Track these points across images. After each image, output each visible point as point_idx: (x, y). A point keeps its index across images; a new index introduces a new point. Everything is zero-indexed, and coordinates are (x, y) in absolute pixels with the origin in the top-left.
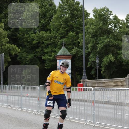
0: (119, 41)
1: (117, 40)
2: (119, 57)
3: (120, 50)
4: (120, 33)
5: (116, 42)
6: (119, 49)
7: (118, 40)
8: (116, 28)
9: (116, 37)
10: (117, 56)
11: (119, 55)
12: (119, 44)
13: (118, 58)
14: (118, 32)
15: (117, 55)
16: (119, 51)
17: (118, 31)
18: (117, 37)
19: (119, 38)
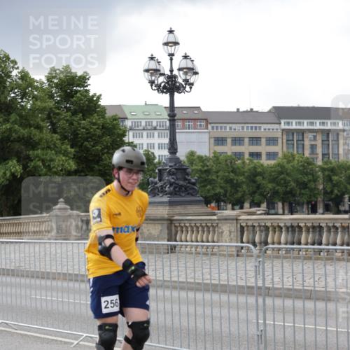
0: (32, 128)
1: (26, 127)
2: (32, 164)
3: (34, 150)
4: (33, 109)
5: (26, 131)
6: (30, 147)
7: (30, 126)
8: (26, 99)
9: (26, 119)
10: (27, 163)
11: (32, 161)
12: (32, 137)
13: (28, 167)
14: (30, 109)
15: (27, 161)
16: (31, 152)
17: (29, 106)
18: (28, 120)
19: (32, 122)
